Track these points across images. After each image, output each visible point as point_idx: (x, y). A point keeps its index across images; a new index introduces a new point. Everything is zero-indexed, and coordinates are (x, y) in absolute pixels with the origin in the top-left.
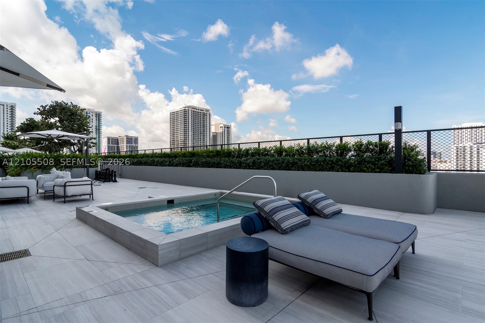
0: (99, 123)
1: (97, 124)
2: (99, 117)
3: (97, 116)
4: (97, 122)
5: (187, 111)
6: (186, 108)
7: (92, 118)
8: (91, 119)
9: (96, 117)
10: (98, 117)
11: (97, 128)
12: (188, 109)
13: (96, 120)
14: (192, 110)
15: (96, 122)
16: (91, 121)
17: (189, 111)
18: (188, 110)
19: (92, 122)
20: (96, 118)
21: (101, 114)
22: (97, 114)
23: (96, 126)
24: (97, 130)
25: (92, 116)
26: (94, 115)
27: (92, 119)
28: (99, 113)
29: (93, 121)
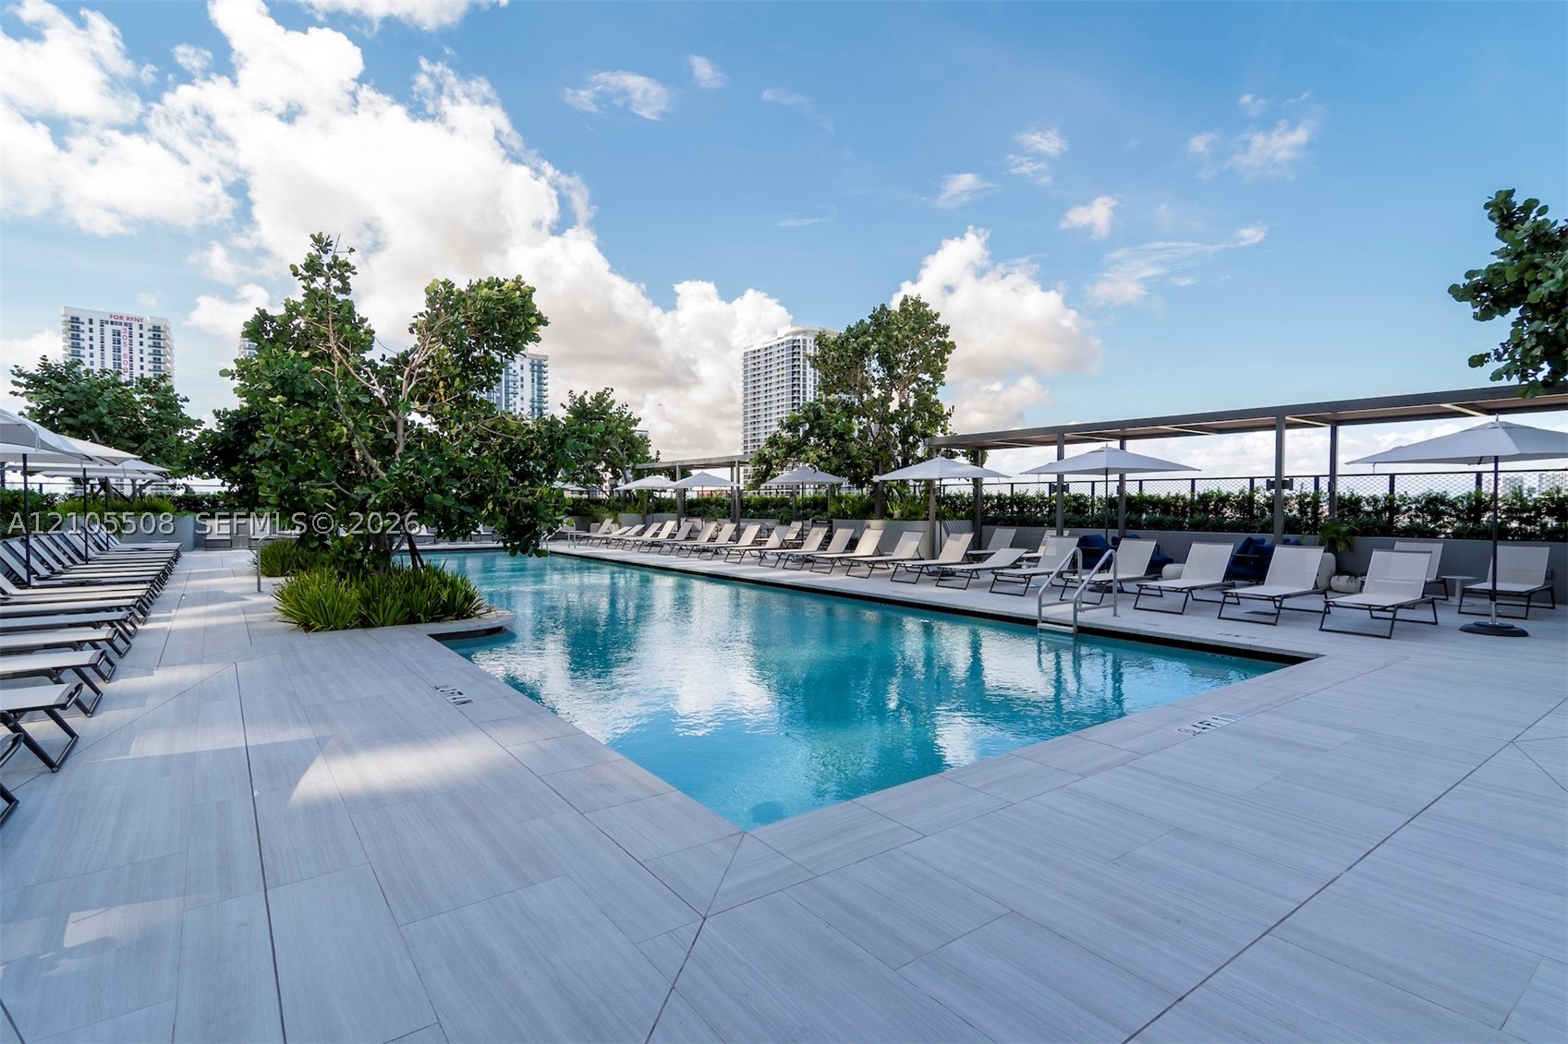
0: (540, 390)
1: (536, 392)
2: (540, 372)
3: (536, 367)
4: (536, 386)
5: (801, 344)
6: (799, 337)
7: (520, 375)
8: (519, 378)
9: (533, 371)
10: (538, 372)
11: (536, 404)
12: (805, 337)
13: (533, 381)
15: (533, 388)
16: (519, 384)
17: (808, 344)
18: (805, 341)
19: (522, 386)
20: (533, 376)
21: (545, 363)
22: (536, 362)
23: (533, 399)
24: (536, 410)
25: (522, 368)
26: (527, 367)
27: (522, 379)
28: (540, 361)
29: (525, 383)
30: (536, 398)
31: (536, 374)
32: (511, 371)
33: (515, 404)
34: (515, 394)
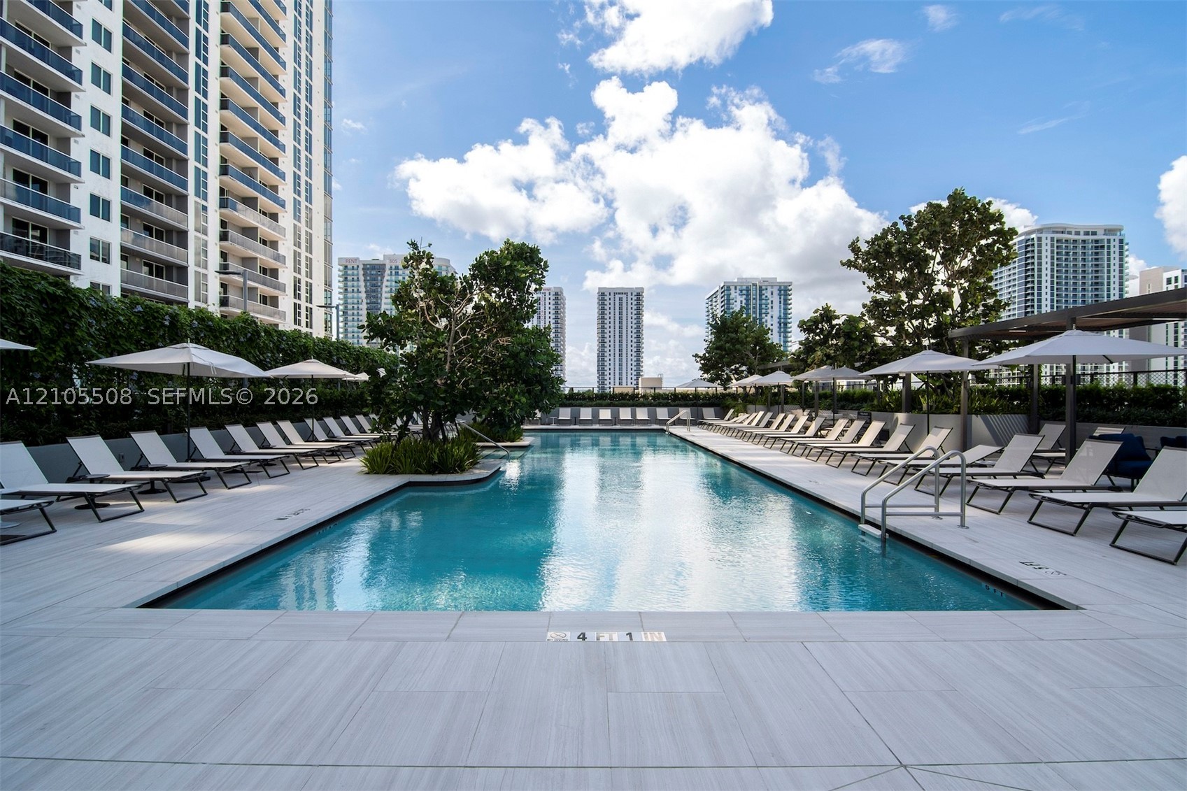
0: (786, 309)
1: (782, 311)
2: (786, 295)
3: (782, 292)
4: (782, 306)
5: (1036, 242)
6: (1033, 236)
7: (771, 299)
8: (769, 301)
9: (780, 295)
10: (784, 295)
11: (782, 320)
12: (1040, 235)
13: (780, 302)
14: (1052, 239)
15: (780, 307)
16: (769, 306)
17: (1044, 242)
18: (1039, 239)
19: (772, 307)
20: (780, 299)
21: (790, 288)
22: (783, 287)
23: (780, 316)
24: (782, 325)
25: (772, 294)
26: (776, 292)
27: (772, 301)
28: (785, 287)
29: (774, 305)
30: (782, 315)
31: (782, 297)
32: (764, 297)
33: (766, 321)
34: (767, 314)
